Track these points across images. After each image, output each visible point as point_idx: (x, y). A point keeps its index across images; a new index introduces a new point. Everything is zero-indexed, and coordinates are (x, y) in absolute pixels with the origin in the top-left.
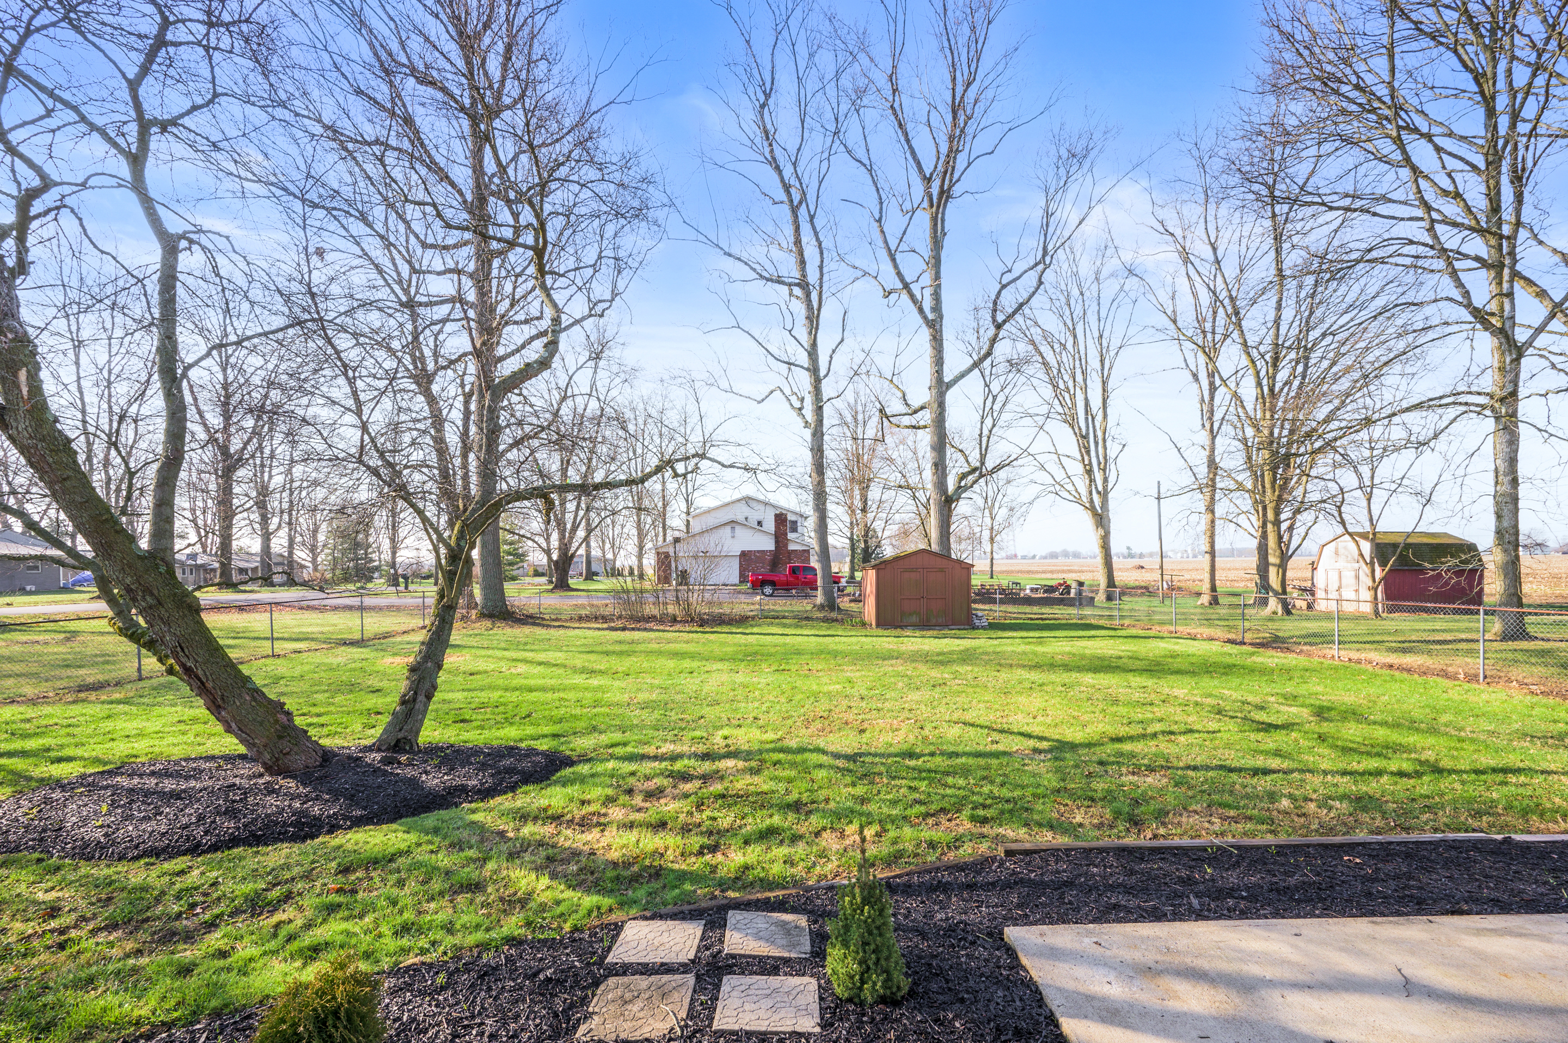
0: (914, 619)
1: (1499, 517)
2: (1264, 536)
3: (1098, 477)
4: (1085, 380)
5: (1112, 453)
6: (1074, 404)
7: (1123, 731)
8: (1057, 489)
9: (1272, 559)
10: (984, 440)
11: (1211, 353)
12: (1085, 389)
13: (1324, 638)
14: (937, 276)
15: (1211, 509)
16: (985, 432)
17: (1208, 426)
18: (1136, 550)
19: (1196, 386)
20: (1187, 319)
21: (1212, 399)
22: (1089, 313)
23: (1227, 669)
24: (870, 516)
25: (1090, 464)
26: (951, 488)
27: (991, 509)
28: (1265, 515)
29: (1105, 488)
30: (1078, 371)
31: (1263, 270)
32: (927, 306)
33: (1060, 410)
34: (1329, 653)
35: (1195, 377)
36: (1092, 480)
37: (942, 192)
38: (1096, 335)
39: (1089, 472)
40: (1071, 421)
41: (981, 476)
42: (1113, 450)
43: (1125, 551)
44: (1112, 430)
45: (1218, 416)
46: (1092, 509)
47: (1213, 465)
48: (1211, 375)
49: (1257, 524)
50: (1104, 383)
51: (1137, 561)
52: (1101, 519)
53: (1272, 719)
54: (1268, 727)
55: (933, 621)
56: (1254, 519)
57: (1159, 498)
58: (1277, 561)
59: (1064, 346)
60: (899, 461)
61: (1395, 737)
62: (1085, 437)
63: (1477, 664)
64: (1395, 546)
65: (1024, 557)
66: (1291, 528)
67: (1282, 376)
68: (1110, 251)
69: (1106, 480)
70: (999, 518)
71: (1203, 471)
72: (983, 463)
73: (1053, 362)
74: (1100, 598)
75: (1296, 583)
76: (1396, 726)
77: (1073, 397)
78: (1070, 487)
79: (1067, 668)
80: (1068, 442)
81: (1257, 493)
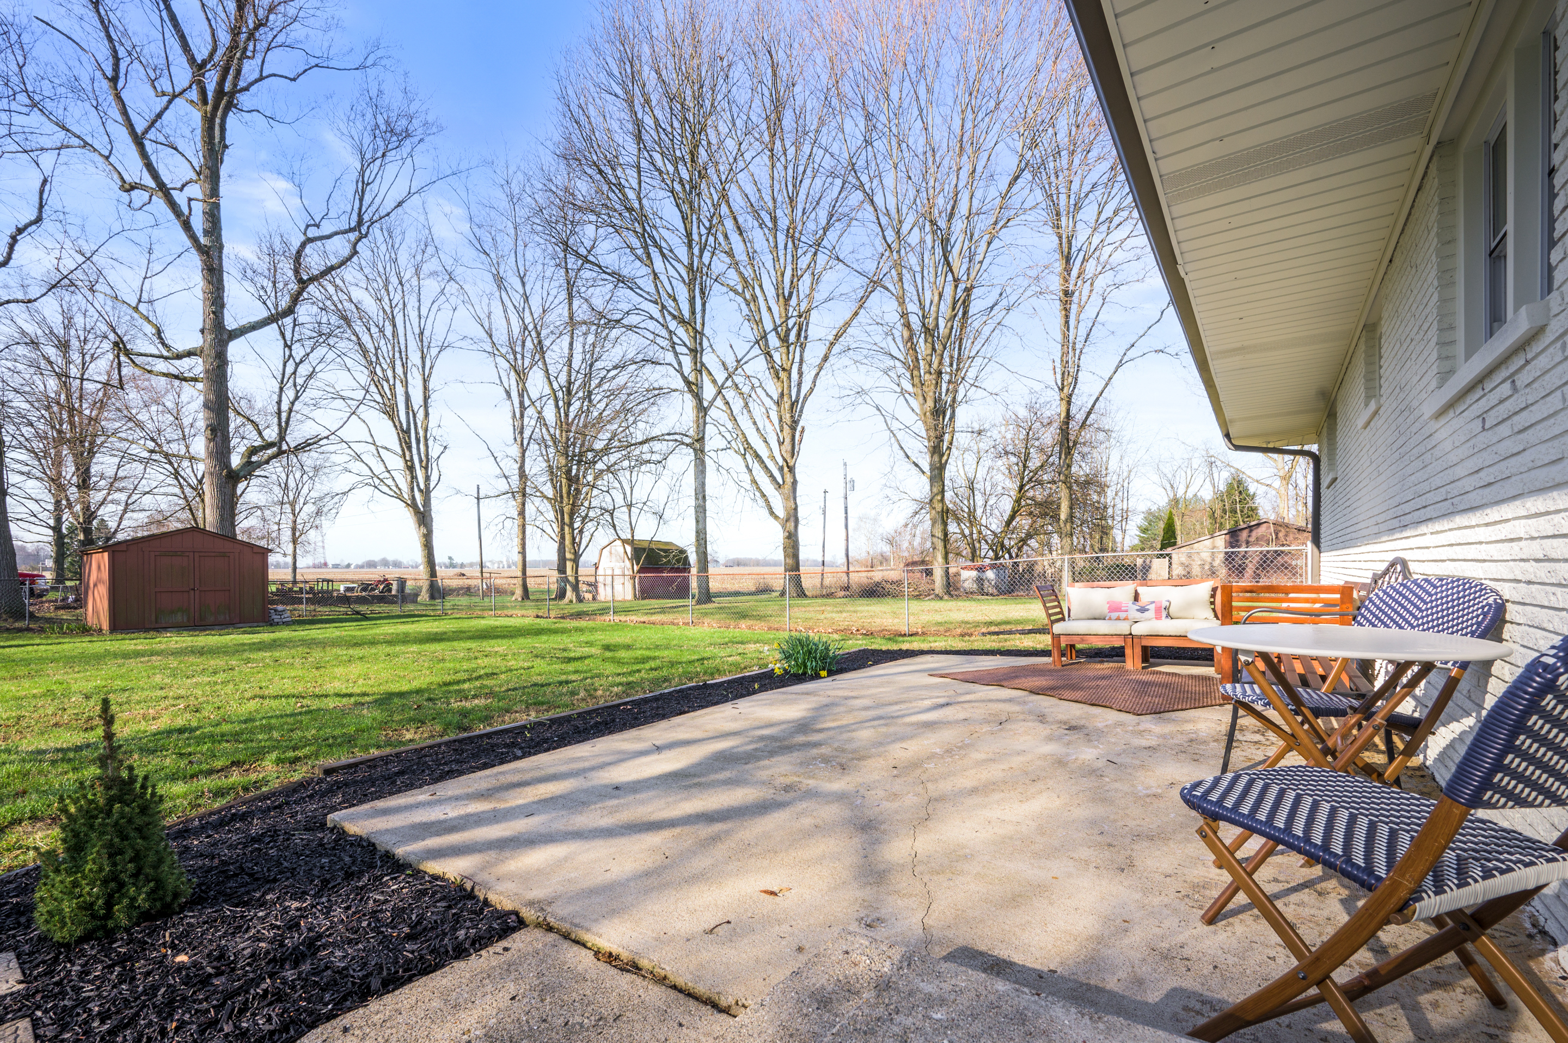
0: (179, 618)
1: (697, 521)
2: (563, 538)
3: (420, 474)
4: (405, 374)
5: (434, 453)
6: (394, 395)
7: (448, 678)
8: (375, 481)
9: (568, 556)
10: (284, 415)
11: (521, 376)
12: (406, 384)
13: (604, 611)
14: (214, 192)
15: (522, 513)
16: (285, 406)
17: (519, 440)
18: (458, 560)
19: (509, 403)
20: (501, 336)
21: (522, 416)
22: (409, 307)
23: (539, 632)
24: (96, 497)
25: (412, 460)
26: (236, 461)
27: (293, 504)
28: (563, 519)
29: (427, 486)
30: (398, 363)
31: (559, 314)
32: (198, 224)
33: (379, 398)
34: (607, 618)
35: (508, 393)
36: (414, 478)
37: (220, 92)
38: (417, 331)
39: (411, 468)
40: (390, 412)
41: (281, 452)
42: (434, 451)
43: (447, 561)
44: (433, 430)
45: (527, 434)
46: (414, 505)
47: (523, 475)
48: (521, 396)
49: (557, 530)
50: (425, 381)
51: (458, 570)
52: (423, 518)
53: (572, 655)
54: (570, 660)
55: (211, 619)
56: (555, 526)
57: (478, 499)
58: (572, 557)
59: (381, 331)
60: (150, 426)
61: (648, 653)
62: (407, 432)
63: (689, 617)
64: (644, 549)
65: (336, 566)
66: (581, 532)
67: (573, 410)
68: (430, 250)
69: (427, 478)
70: (303, 516)
71: (515, 481)
72: (282, 437)
73: (370, 346)
74: (424, 597)
75: (586, 579)
76: (649, 649)
77: (392, 388)
78: (390, 482)
79: (390, 643)
80: (387, 434)
81: (557, 501)
